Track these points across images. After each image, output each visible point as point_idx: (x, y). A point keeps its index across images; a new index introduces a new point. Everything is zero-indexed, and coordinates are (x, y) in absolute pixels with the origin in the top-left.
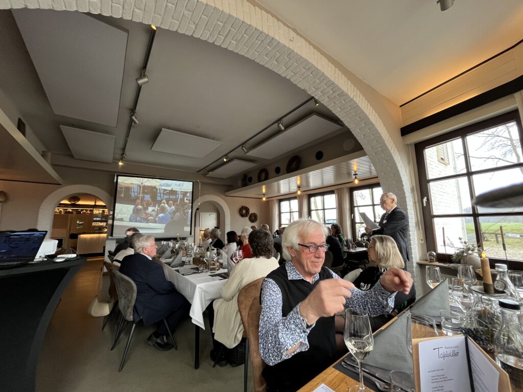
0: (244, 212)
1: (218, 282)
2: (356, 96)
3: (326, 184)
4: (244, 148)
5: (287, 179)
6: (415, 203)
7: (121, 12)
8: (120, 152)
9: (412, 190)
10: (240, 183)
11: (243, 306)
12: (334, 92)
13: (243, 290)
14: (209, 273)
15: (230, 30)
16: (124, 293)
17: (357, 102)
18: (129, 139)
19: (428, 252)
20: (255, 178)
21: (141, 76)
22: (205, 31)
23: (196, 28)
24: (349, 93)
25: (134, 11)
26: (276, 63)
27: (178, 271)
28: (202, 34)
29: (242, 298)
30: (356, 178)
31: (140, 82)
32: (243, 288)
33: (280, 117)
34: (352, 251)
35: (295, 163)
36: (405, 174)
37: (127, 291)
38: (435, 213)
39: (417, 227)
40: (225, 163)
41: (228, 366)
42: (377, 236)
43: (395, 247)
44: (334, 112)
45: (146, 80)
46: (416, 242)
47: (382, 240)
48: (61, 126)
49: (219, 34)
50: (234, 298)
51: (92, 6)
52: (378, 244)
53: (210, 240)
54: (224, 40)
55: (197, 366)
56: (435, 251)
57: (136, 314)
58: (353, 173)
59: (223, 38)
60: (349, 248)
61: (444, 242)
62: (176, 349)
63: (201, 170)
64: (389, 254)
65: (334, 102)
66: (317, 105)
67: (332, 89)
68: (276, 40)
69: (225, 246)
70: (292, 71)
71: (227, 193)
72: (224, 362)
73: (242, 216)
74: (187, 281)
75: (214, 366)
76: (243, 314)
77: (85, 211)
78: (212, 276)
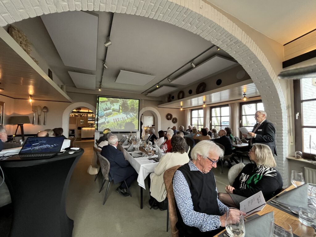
0: (169, 117)
1: (152, 163)
2: (248, 42)
3: (223, 100)
4: (169, 79)
5: (197, 98)
6: (289, 117)
7: (93, 7)
8: (99, 84)
9: (288, 107)
10: (167, 99)
11: (166, 180)
12: (231, 41)
13: (167, 172)
14: (148, 157)
15: (159, 7)
16: (104, 166)
17: (249, 47)
18: (103, 76)
19: (296, 151)
20: (176, 97)
21: (107, 41)
22: (143, 10)
23: (137, 9)
24: (243, 41)
25: (100, 5)
26: (189, 25)
27: (131, 154)
28: (141, 13)
29: (166, 176)
30: (245, 97)
31: (107, 45)
32: (167, 171)
33: (193, 58)
34: (239, 146)
35: (202, 87)
36: (283, 96)
37: (105, 165)
38: (305, 125)
39: (289, 134)
40: (157, 88)
41: (159, 210)
42: (257, 144)
43: (270, 153)
44: (230, 55)
45: (110, 43)
46: (287, 144)
47: (260, 147)
48: (69, 72)
49: (152, 11)
50: (162, 174)
51: (77, 6)
52: (257, 150)
53: (149, 135)
54: (155, 15)
55: (142, 208)
56: (302, 152)
57: (110, 177)
58: (243, 93)
59: (154, 13)
60: (236, 144)
61: (310, 145)
62: (131, 196)
63: (143, 92)
64: (265, 157)
65: (231, 48)
66: (219, 49)
67: (230, 39)
68: (190, 10)
69: (158, 139)
70: (201, 30)
71: (159, 106)
72: (156, 207)
73: (168, 119)
74: (136, 162)
75: (151, 209)
76: (167, 185)
77: (84, 115)
78: (150, 159)
